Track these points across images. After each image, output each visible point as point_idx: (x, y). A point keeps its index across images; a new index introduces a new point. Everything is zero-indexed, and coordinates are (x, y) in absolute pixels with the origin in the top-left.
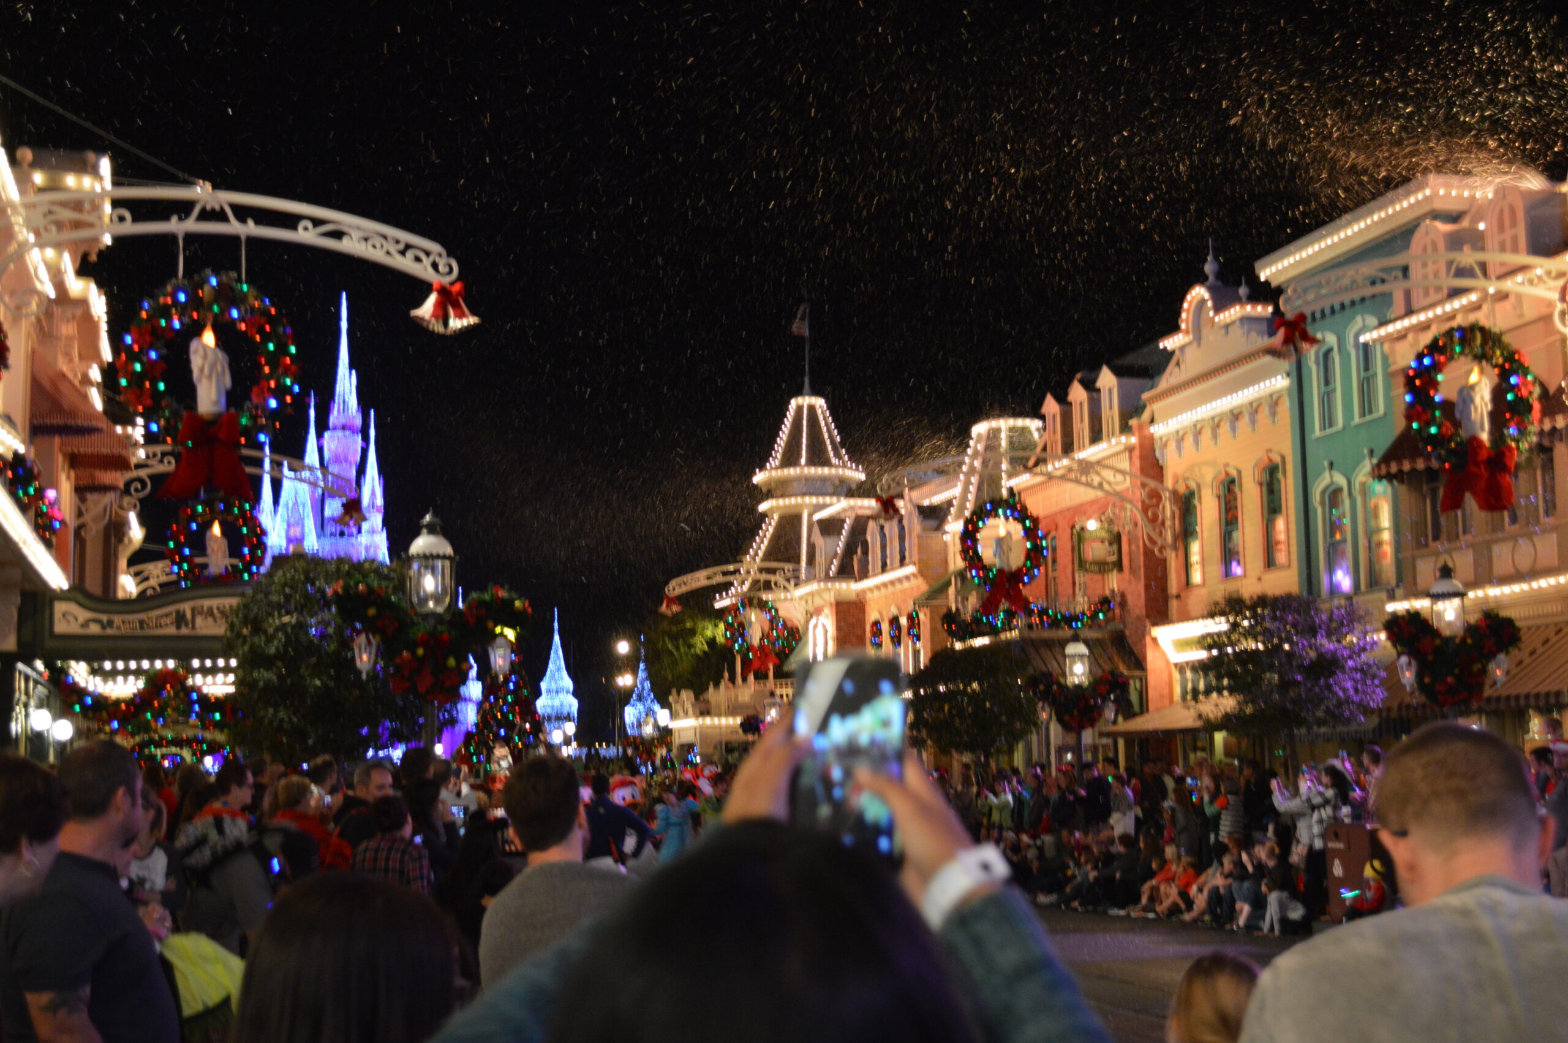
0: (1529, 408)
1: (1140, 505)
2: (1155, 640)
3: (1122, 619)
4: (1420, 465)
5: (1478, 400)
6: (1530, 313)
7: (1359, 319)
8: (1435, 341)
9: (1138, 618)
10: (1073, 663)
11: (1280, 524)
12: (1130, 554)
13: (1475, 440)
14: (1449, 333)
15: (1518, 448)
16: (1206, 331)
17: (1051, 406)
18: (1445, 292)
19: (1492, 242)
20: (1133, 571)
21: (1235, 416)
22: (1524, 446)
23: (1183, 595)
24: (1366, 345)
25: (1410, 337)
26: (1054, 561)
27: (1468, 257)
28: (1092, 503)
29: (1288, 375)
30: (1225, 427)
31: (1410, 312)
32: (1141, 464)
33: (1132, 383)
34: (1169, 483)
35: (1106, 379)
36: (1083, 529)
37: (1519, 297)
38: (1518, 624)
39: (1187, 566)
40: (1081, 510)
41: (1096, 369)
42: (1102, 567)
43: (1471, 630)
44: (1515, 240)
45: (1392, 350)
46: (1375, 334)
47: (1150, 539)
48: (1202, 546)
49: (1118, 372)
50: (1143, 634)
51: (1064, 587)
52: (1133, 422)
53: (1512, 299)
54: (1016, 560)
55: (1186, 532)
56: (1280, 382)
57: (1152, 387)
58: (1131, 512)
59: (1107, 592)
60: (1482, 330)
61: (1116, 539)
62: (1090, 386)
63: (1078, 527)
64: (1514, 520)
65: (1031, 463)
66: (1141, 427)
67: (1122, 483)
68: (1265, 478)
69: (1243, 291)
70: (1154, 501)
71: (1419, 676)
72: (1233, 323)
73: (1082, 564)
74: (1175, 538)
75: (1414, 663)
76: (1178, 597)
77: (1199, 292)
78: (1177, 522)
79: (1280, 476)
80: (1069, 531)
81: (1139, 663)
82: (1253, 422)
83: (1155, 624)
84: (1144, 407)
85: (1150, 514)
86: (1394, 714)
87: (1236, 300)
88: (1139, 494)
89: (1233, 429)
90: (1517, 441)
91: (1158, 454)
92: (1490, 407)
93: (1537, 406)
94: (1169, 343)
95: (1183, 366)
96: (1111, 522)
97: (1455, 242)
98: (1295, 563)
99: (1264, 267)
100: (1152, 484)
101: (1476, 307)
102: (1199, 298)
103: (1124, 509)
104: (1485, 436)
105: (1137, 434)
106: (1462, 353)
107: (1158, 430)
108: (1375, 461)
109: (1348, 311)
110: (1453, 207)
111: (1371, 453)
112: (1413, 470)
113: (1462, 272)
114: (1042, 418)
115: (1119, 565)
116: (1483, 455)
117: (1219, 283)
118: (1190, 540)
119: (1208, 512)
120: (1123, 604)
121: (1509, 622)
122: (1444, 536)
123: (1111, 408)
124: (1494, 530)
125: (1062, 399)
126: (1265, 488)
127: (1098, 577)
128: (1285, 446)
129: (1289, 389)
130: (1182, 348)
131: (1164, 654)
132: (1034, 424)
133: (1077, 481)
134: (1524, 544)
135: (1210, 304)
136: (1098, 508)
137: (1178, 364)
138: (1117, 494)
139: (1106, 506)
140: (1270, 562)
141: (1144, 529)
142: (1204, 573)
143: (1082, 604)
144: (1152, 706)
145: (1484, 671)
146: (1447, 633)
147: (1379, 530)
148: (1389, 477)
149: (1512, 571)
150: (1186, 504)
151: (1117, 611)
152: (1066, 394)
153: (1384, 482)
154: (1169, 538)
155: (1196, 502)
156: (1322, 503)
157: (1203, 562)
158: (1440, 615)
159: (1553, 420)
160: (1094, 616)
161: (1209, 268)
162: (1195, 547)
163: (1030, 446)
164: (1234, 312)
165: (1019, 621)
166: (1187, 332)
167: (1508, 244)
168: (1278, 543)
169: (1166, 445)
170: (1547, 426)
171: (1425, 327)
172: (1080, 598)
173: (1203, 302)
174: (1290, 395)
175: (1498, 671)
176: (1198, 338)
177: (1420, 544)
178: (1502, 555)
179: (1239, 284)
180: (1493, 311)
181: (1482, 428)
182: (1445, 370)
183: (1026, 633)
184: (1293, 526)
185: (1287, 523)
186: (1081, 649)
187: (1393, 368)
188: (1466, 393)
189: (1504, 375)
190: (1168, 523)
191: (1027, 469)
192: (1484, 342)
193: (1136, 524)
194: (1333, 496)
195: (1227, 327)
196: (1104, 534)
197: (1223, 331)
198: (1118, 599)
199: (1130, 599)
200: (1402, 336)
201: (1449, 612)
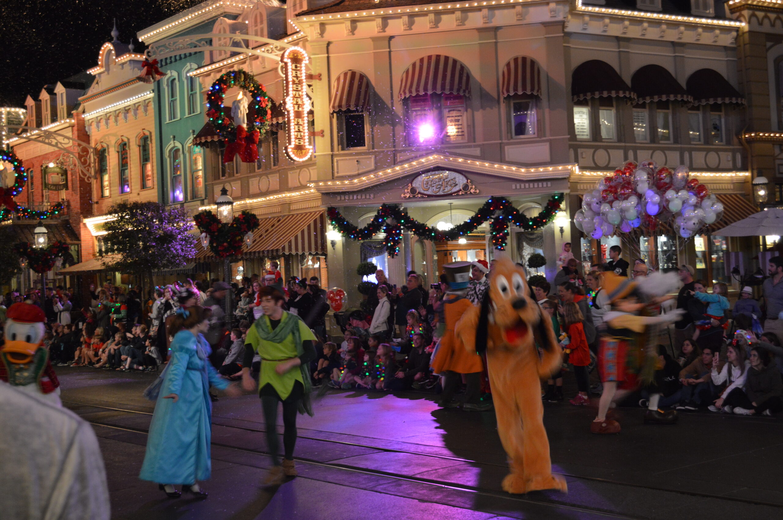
0: (266, 113)
1: (77, 155)
2: (85, 224)
3: (68, 214)
4: (216, 139)
5: (242, 108)
6: (268, 67)
7: (188, 64)
8: (222, 77)
9: (76, 214)
10: (38, 237)
11: (149, 167)
12: (72, 180)
13: (240, 128)
14: (228, 74)
15: (260, 132)
16: (112, 66)
17: (30, 101)
18: (228, 54)
19: (251, 30)
20: (73, 190)
21: (127, 110)
22: (263, 131)
23: (100, 202)
24: (191, 78)
25: (212, 75)
26: (32, 184)
27: (239, 37)
28: (52, 153)
29: (153, 91)
30: (122, 116)
31: (212, 63)
32: (78, 134)
33: (73, 91)
34: (93, 144)
35: (60, 89)
36: (47, 167)
37: (263, 58)
38: (258, 217)
39: (102, 187)
40: (46, 157)
41: (55, 84)
42: (57, 187)
43: (235, 219)
44: (262, 30)
45: (204, 81)
46: (195, 73)
47: (82, 172)
48: (110, 177)
49: (65, 85)
50: (79, 222)
51: (37, 198)
52: (74, 112)
53: (260, 59)
54: (10, 182)
55: (102, 170)
56: (150, 95)
57: (83, 95)
58: (73, 159)
59: (60, 200)
60: (244, 73)
61: (65, 173)
62: (51, 92)
63: (44, 166)
64: (259, 167)
65: (19, 132)
66: (78, 115)
67: (68, 144)
68: (142, 143)
69: (131, 47)
70: (85, 153)
71: (211, 243)
72: (125, 63)
73: (46, 185)
74: (96, 172)
75: (208, 236)
76: (97, 203)
77: (108, 46)
78: (97, 164)
79: (149, 142)
80: (39, 168)
81: (76, 236)
82: (136, 114)
83: (86, 217)
84: (80, 104)
85: (82, 160)
86: (202, 261)
87: (128, 51)
88: (77, 150)
89: (126, 117)
90: (260, 129)
91: (87, 129)
92: (247, 112)
93: (269, 112)
94: (93, 71)
95: (100, 84)
96: (62, 163)
97: (234, 29)
98: (156, 187)
99: (142, 35)
100: (84, 144)
101: (243, 62)
102: (108, 49)
103: (68, 157)
104: (245, 126)
105: (76, 119)
106: (234, 84)
107: (87, 116)
108: (195, 136)
109: (183, 60)
110: (234, 11)
111: (194, 132)
112: (212, 141)
113: (236, 44)
114: (25, 107)
115: (66, 186)
116: (244, 135)
117: (119, 42)
118: (104, 174)
119: (113, 160)
120: (69, 206)
121: (254, 216)
122: (227, 175)
123: (62, 104)
124: (250, 172)
125: (36, 98)
126: (141, 148)
127: (56, 192)
128: (151, 127)
129: (153, 98)
130: (100, 74)
131: (90, 232)
132: (21, 111)
133: (43, 142)
134: (264, 180)
135: (113, 52)
136: (55, 156)
137: (97, 83)
138: (65, 149)
139: (59, 155)
140: (144, 186)
141: (79, 168)
142: (110, 191)
143: (46, 206)
144: (83, 259)
145: (242, 240)
146: (224, 221)
147: (197, 171)
148: (202, 145)
149: (259, 192)
150: (101, 155)
151: (66, 210)
152: (38, 96)
153: (199, 147)
154: (93, 173)
155: (106, 154)
156: (170, 156)
157: (110, 185)
158: (221, 213)
159: (277, 119)
160: (52, 213)
161: (114, 33)
162: (106, 178)
163: (20, 123)
164: (126, 58)
165: (12, 216)
166: (102, 67)
167: (259, 33)
168: (148, 176)
169: (91, 125)
170: (275, 122)
171: (219, 70)
172: (45, 204)
173: (110, 51)
174: (154, 101)
175: (249, 239)
176: (108, 70)
177: (216, 177)
178: (254, 184)
179: (130, 44)
180: (251, 65)
181: (244, 123)
182: (227, 92)
183: (17, 222)
184: (155, 168)
185: (152, 166)
186: (44, 230)
187: (204, 90)
188: (237, 103)
189: (254, 96)
190: (92, 165)
191: (17, 135)
192: (245, 80)
193: (75, 165)
194: (175, 153)
195: (123, 64)
196: (58, 170)
197: (120, 67)
198: (66, 204)
199: (73, 204)
200: (208, 74)
201: (225, 210)
